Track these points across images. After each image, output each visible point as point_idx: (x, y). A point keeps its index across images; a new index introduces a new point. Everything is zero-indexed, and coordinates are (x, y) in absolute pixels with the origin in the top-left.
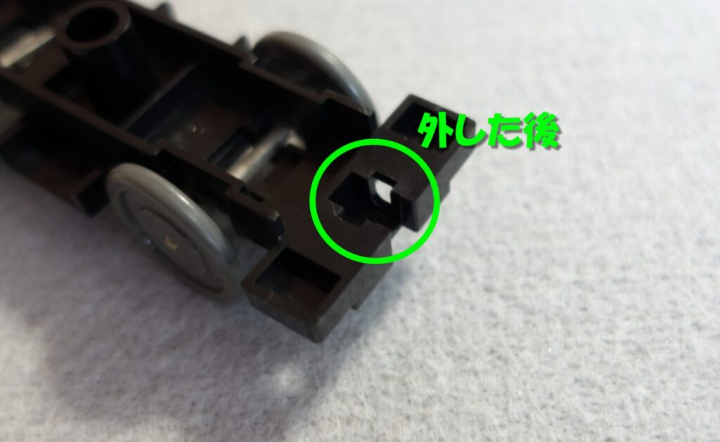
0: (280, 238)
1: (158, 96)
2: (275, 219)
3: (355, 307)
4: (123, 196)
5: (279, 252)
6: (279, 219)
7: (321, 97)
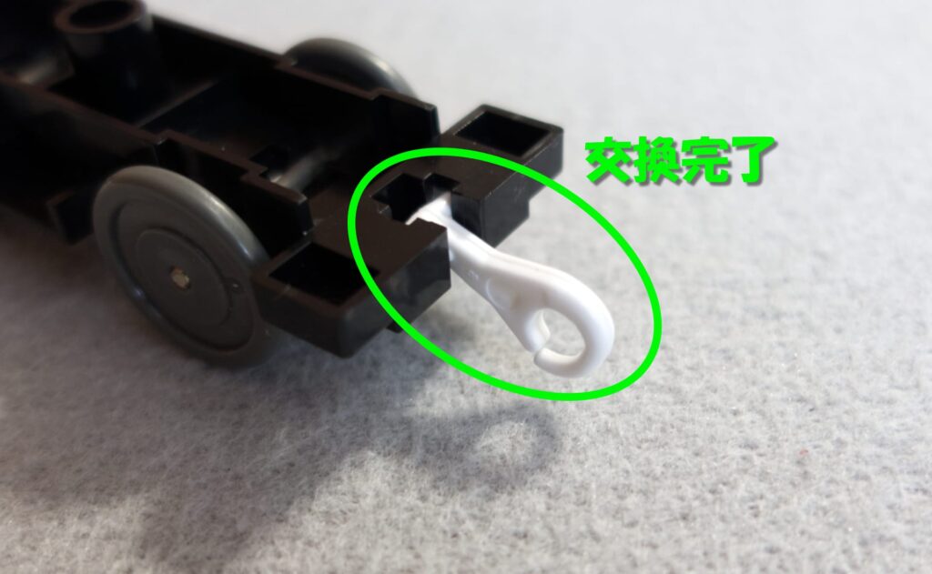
0: (305, 233)
5: (303, 246)
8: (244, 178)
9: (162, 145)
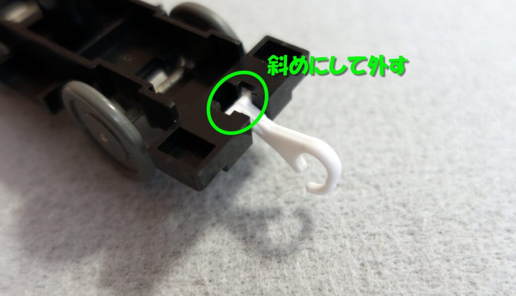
0: (175, 121)
1: (99, 37)
2: (171, 106)
3: (226, 169)
4: (72, 103)
5: (175, 130)
6: (174, 107)
7: (206, 34)
8: (140, 91)
9: (96, 68)
